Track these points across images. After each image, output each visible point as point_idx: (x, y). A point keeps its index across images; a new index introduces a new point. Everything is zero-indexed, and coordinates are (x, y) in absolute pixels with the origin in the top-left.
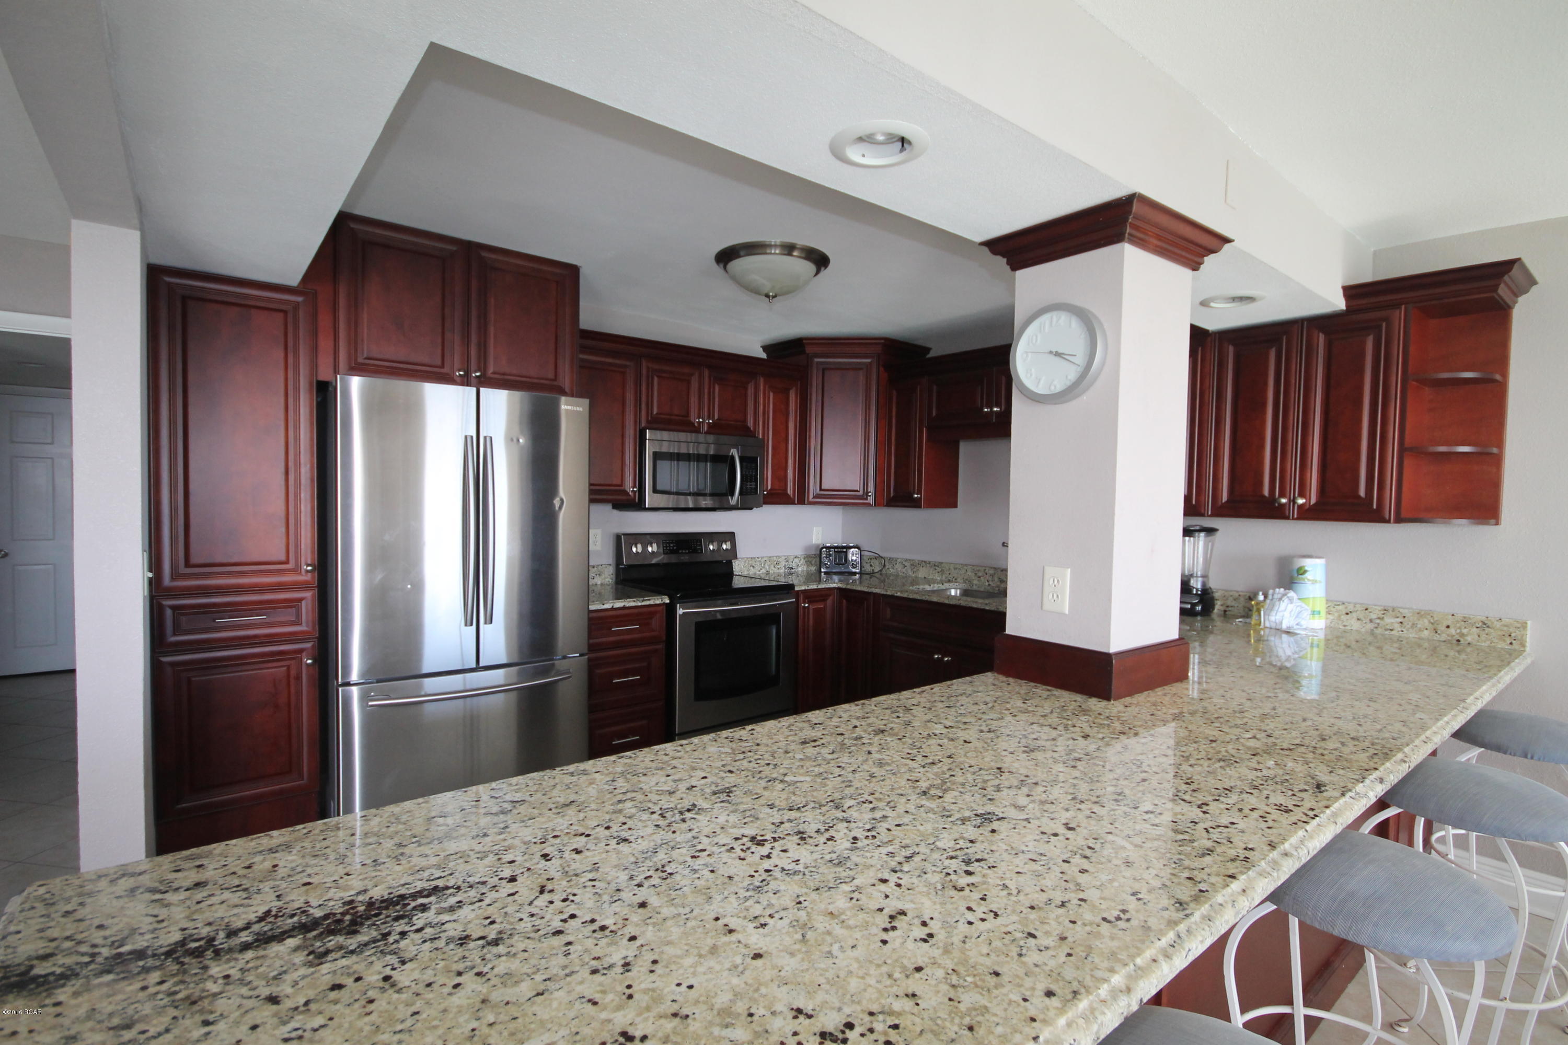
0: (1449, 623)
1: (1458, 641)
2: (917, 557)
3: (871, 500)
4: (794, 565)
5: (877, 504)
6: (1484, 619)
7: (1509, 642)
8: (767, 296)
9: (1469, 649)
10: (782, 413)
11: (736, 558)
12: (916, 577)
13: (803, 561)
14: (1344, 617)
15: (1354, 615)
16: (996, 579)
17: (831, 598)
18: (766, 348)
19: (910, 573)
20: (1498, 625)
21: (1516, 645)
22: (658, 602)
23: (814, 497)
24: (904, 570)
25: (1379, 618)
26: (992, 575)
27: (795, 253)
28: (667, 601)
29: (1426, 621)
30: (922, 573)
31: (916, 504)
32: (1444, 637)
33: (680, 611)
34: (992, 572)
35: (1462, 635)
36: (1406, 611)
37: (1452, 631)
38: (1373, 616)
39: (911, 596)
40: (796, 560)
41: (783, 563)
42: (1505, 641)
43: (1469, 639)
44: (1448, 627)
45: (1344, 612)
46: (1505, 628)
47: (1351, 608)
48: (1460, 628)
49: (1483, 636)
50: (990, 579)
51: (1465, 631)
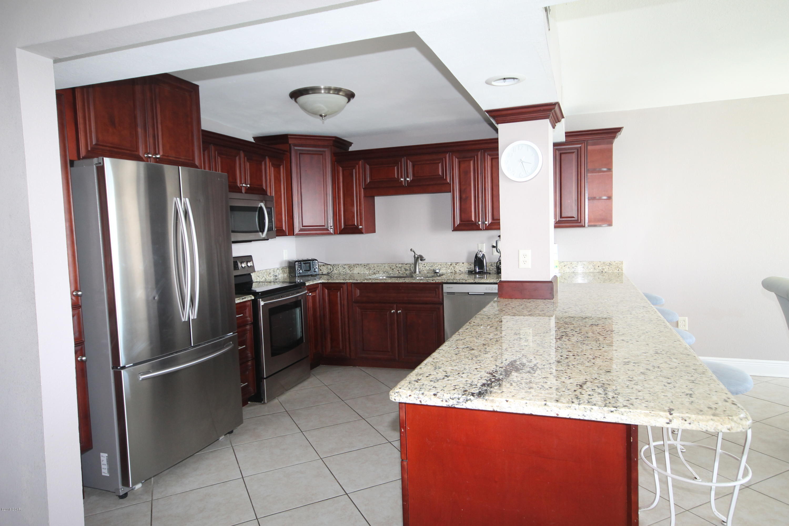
0: (599, 265)
1: (602, 271)
2: (352, 262)
3: (332, 231)
4: (277, 274)
5: (335, 233)
6: (610, 262)
7: (618, 270)
8: (321, 116)
9: (605, 274)
10: (277, 179)
11: (254, 271)
12: (352, 273)
13: (281, 271)
14: (563, 268)
15: (567, 266)
16: (403, 269)
17: (318, 289)
18: (255, 138)
19: (349, 272)
20: (614, 264)
21: (620, 271)
22: (249, 299)
23: (299, 231)
24: (344, 270)
25: (576, 266)
26: (400, 268)
27: (341, 93)
28: (253, 298)
29: (591, 265)
30: (356, 271)
31: (360, 232)
32: (598, 271)
33: (262, 303)
34: (400, 266)
35: (603, 269)
36: (585, 262)
37: (600, 268)
38: (574, 266)
39: (373, 281)
40: (278, 271)
41: (272, 273)
42: (616, 269)
43: (605, 270)
44: (599, 267)
45: (563, 266)
46: (616, 265)
47: (566, 263)
48: (602, 267)
49: (610, 268)
50: (400, 269)
51: (604, 267)
